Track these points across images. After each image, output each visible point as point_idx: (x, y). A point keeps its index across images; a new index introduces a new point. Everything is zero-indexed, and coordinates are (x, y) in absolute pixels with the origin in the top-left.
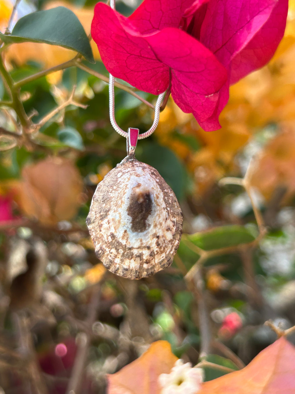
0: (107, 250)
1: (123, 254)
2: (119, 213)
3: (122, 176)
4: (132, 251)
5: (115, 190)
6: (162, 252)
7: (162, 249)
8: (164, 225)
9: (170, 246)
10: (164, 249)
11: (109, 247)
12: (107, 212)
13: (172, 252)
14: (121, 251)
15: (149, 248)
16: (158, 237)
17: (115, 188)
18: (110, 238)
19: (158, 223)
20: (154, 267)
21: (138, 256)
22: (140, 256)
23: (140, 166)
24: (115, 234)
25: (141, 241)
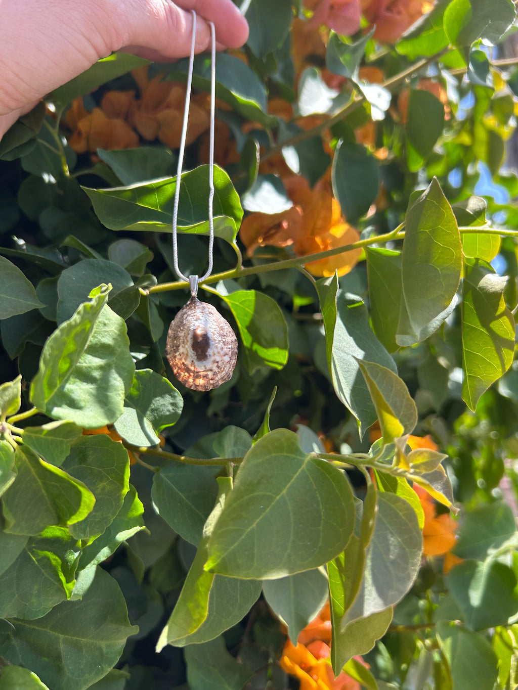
0: (182, 373)
1: (194, 375)
2: (187, 349)
3: (186, 318)
4: (199, 374)
5: (182, 330)
6: (222, 371)
7: (222, 369)
8: (222, 353)
9: (228, 365)
10: (224, 368)
11: (182, 371)
12: (178, 347)
13: (230, 369)
14: (192, 374)
15: (211, 370)
16: (217, 362)
17: (182, 328)
18: (182, 365)
19: (216, 353)
20: (218, 381)
21: (204, 377)
22: (205, 376)
23: (200, 308)
24: (185, 363)
25: (205, 366)
